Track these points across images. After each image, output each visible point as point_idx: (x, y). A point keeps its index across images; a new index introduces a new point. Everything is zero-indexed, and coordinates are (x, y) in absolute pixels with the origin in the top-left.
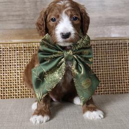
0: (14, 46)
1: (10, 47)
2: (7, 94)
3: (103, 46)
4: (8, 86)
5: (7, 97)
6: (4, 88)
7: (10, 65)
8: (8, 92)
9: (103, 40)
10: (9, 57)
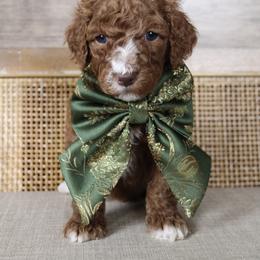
0: (67, 82)
1: (59, 84)
2: (50, 182)
3: (248, 89)
4: (51, 166)
5: (51, 187)
6: (44, 169)
7: (58, 123)
8: (51, 177)
9: (249, 77)
10: (55, 104)
